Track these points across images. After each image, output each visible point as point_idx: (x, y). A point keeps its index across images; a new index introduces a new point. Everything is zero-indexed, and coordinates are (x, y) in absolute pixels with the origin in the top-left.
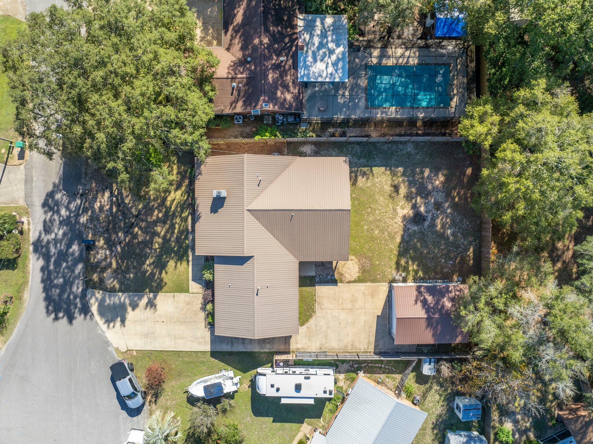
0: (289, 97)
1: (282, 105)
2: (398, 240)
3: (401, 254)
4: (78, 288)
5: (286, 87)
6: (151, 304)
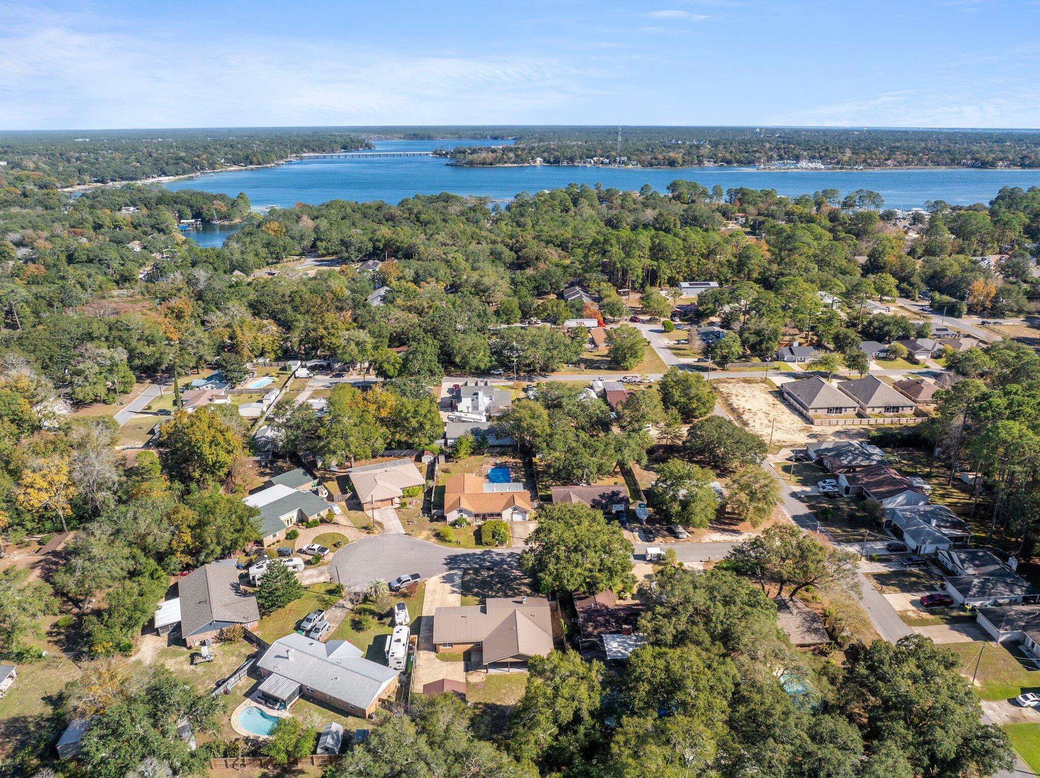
0: (590, 629)
1: (583, 626)
2: (498, 703)
3: (486, 705)
4: (463, 566)
5: (595, 628)
6: (453, 592)
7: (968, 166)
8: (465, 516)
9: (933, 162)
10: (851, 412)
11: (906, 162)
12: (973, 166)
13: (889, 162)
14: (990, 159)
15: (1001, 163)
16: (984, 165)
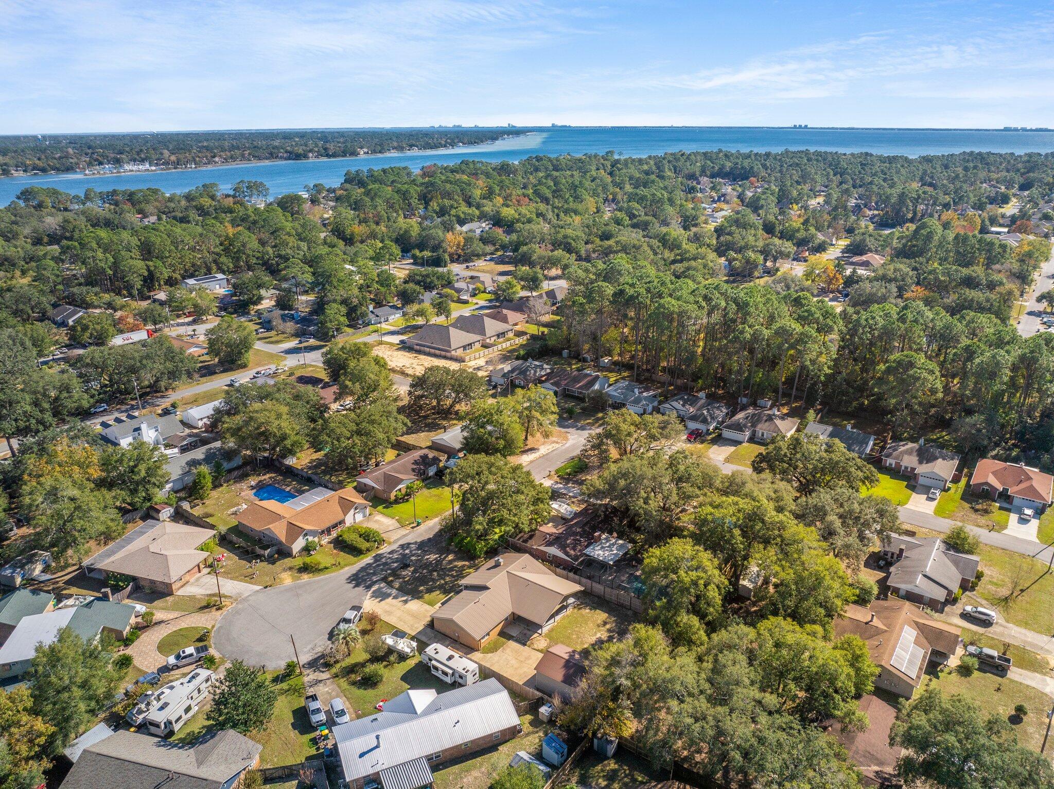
6: (405, 601)
7: (286, 159)
8: (310, 539)
9: (254, 157)
10: (478, 345)
11: (231, 158)
12: (289, 159)
13: (217, 159)
14: (301, 151)
15: (311, 155)
16: (298, 157)
